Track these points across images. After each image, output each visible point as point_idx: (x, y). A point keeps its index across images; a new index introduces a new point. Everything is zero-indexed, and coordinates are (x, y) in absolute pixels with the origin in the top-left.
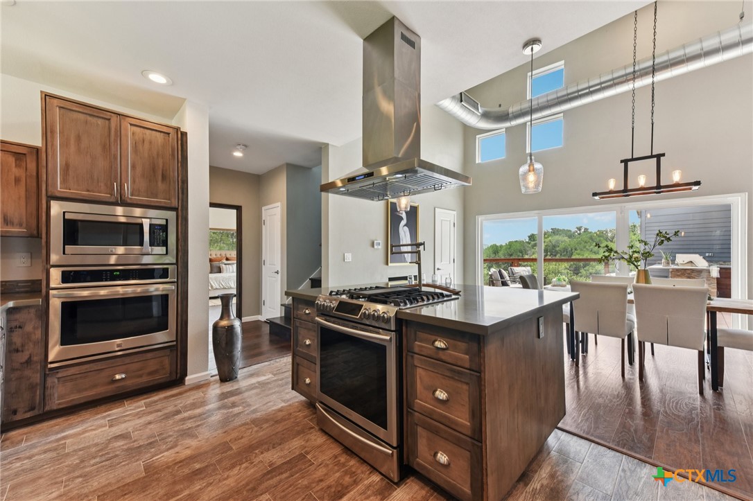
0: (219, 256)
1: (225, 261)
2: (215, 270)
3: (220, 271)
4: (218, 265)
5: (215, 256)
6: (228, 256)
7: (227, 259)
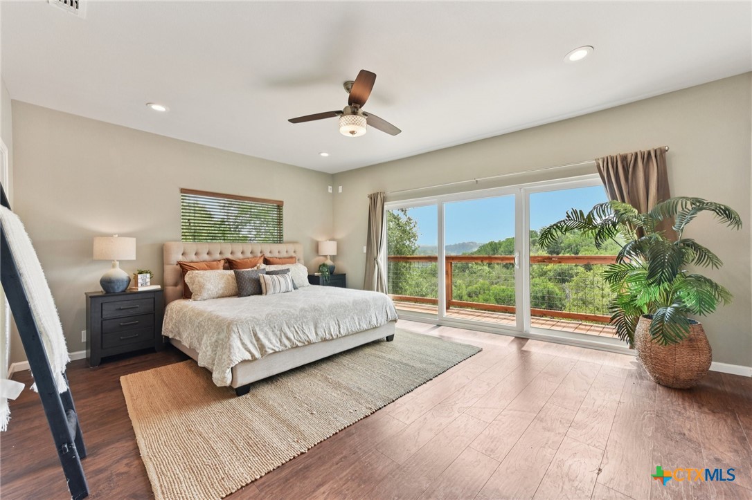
0: (250, 255)
1: (263, 266)
2: (249, 287)
3: (258, 289)
4: (254, 276)
5: (241, 256)
6: (268, 255)
7: (267, 262)
